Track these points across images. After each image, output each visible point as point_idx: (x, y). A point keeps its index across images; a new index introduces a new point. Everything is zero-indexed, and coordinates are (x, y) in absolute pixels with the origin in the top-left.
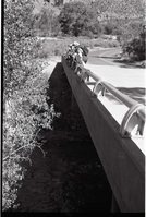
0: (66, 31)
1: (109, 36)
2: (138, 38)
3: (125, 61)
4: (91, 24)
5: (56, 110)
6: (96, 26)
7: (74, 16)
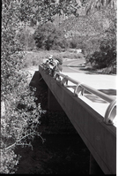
0: (39, 46)
1: (74, 50)
2: (99, 50)
3: (88, 69)
4: (60, 40)
5: (43, 108)
6: (63, 42)
7: (46, 34)
